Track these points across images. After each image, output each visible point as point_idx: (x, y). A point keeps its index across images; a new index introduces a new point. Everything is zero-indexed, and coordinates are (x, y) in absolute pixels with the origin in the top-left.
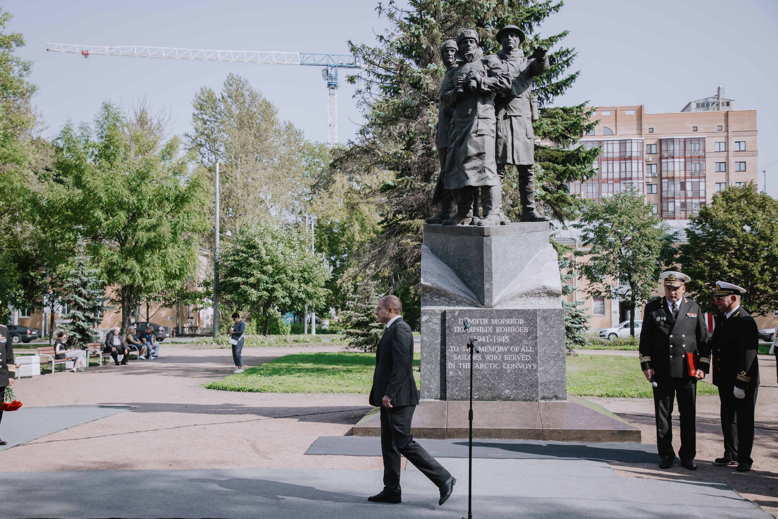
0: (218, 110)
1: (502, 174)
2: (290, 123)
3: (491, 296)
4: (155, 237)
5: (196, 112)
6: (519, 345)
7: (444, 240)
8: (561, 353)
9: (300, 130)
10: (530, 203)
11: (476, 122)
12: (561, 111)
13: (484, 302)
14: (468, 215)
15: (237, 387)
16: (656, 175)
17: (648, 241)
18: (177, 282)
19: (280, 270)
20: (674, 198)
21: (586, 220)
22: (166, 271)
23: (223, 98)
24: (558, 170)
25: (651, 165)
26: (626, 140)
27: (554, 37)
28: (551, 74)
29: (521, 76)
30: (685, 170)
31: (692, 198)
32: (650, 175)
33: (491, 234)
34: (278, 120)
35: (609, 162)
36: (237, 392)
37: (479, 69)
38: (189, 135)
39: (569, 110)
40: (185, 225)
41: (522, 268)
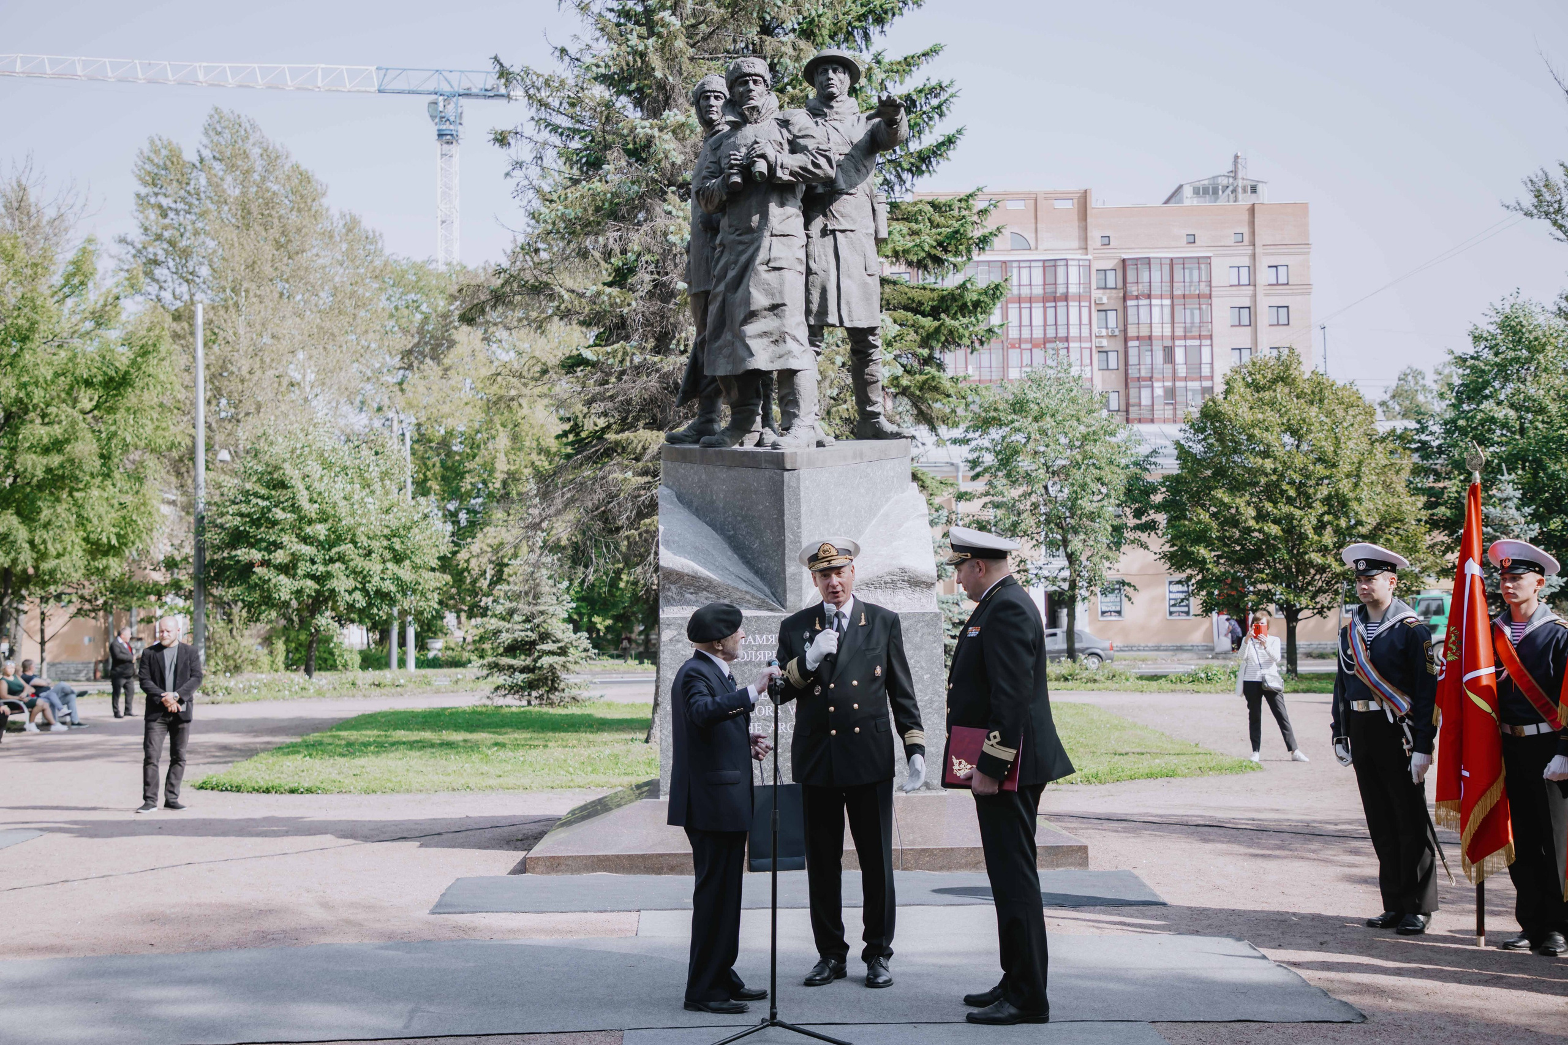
0: (192, 187)
1: (818, 346)
2: (353, 216)
3: (801, 588)
4: (62, 466)
5: (144, 191)
7: (704, 477)
8: (936, 698)
9: (373, 232)
10: (874, 403)
11: (766, 241)
12: (929, 208)
13: (785, 600)
14: (751, 427)
15: (263, 784)
16: (1117, 332)
17: (1100, 468)
18: (111, 561)
19: (342, 534)
20: (1151, 379)
21: (976, 428)
22: (86, 539)
23: (202, 161)
24: (923, 327)
25: (1105, 311)
26: (1056, 260)
27: (913, 57)
29: (853, 153)
30: (1173, 323)
31: (1185, 379)
32: (1104, 332)
33: (798, 465)
34: (327, 210)
35: (1023, 305)
36: (264, 795)
37: (773, 138)
38: (129, 240)
39: (945, 205)
40: (129, 439)
41: (860, 533)
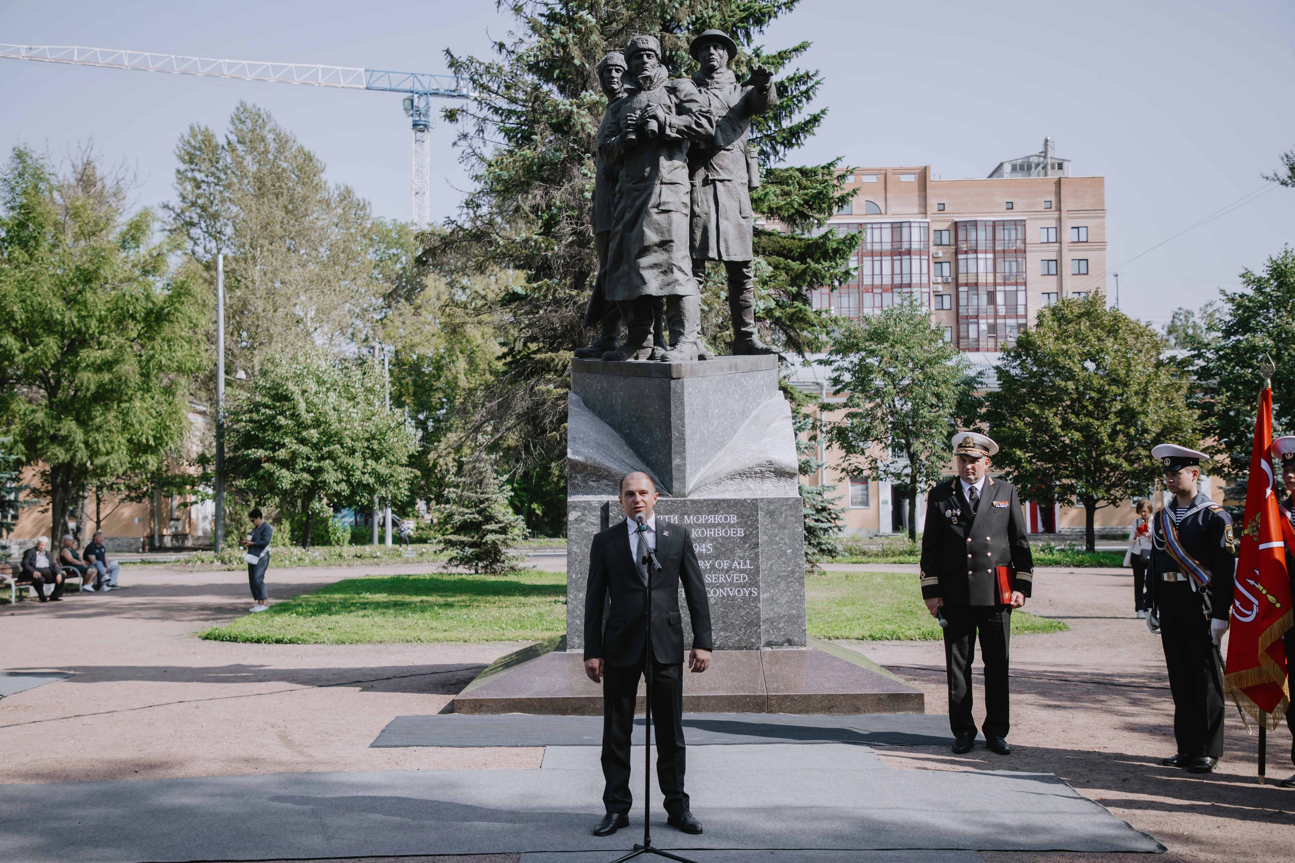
0: (221, 165)
2: (347, 188)
3: (684, 477)
4: (111, 382)
5: (183, 167)
6: (729, 558)
7: (605, 385)
8: (798, 569)
9: (364, 201)
10: (747, 325)
11: (657, 189)
12: (798, 174)
13: (672, 487)
14: (645, 344)
15: (256, 636)
16: (950, 280)
17: (937, 386)
18: (149, 458)
19: (331, 437)
20: (977, 317)
21: (837, 352)
22: (130, 441)
23: (229, 143)
24: (793, 270)
25: (941, 263)
26: (901, 223)
27: (785, 52)
28: (780, 113)
29: (730, 115)
30: (995, 272)
31: (1005, 317)
32: (940, 280)
33: (682, 375)
34: (325, 183)
35: (875, 258)
36: (255, 645)
37: (663, 102)
38: (171, 206)
39: (811, 171)
40: (164, 361)
41: (735, 431)
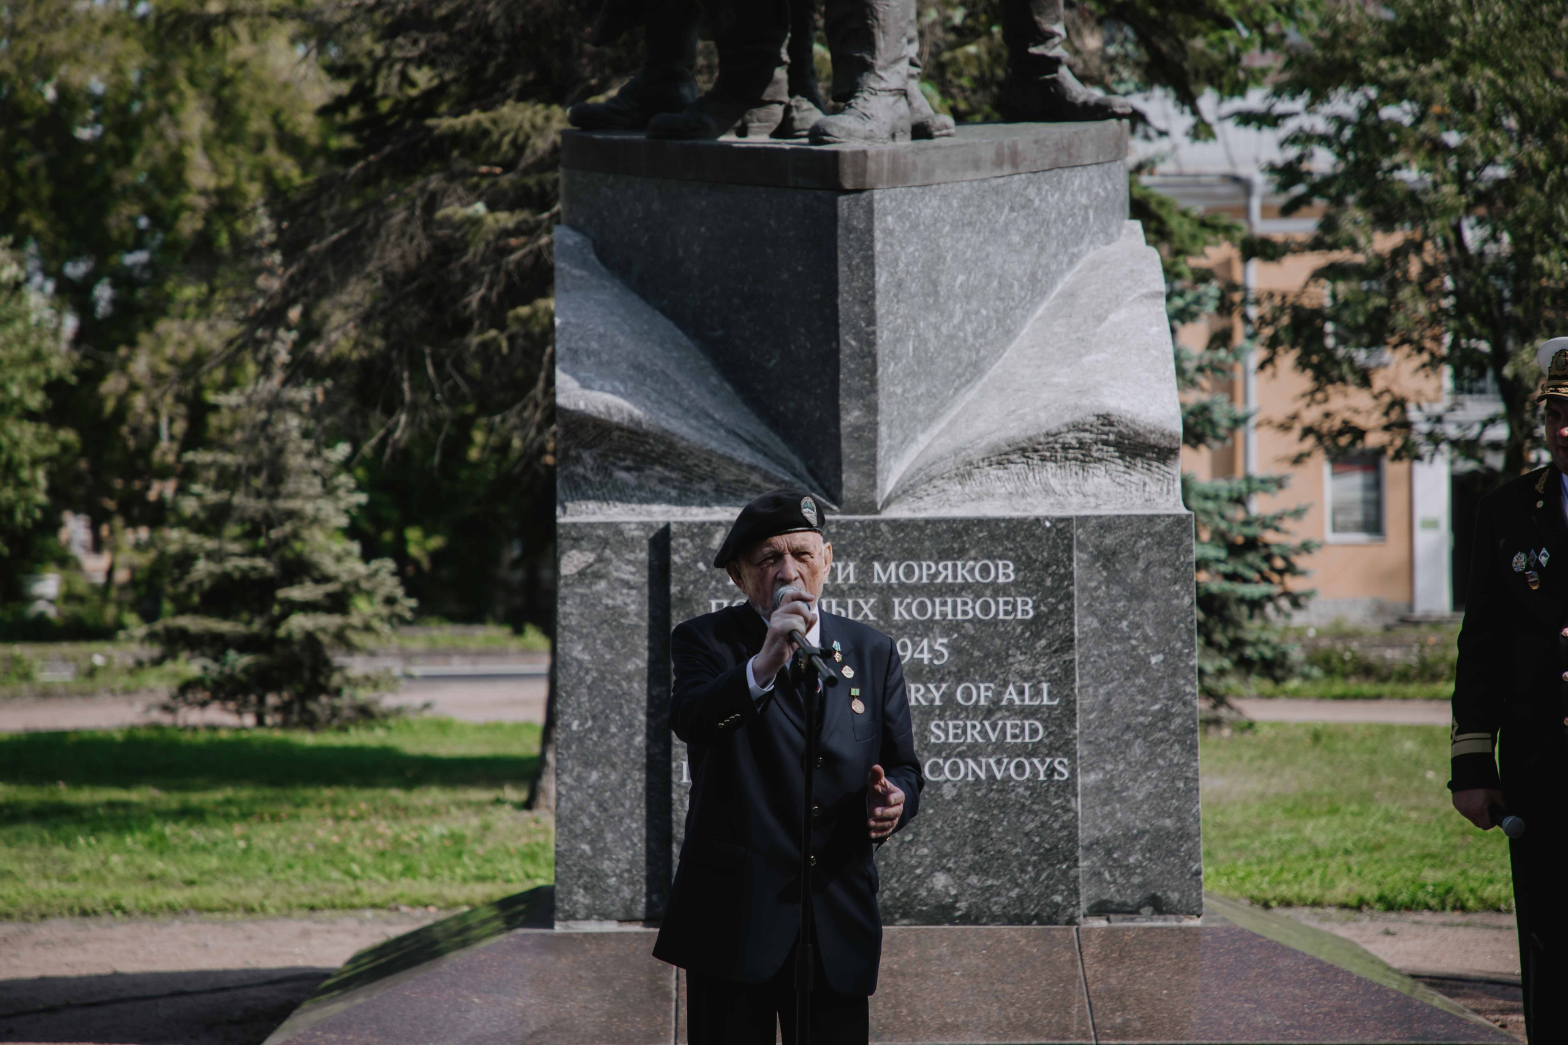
3: (873, 460)
6: (992, 677)
7: (656, 206)
8: (1177, 708)
10: (1046, 37)
13: (839, 485)
14: (765, 94)
21: (1296, 89)
33: (869, 180)
41: (1009, 334)
